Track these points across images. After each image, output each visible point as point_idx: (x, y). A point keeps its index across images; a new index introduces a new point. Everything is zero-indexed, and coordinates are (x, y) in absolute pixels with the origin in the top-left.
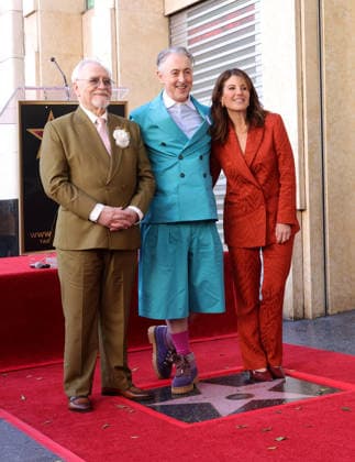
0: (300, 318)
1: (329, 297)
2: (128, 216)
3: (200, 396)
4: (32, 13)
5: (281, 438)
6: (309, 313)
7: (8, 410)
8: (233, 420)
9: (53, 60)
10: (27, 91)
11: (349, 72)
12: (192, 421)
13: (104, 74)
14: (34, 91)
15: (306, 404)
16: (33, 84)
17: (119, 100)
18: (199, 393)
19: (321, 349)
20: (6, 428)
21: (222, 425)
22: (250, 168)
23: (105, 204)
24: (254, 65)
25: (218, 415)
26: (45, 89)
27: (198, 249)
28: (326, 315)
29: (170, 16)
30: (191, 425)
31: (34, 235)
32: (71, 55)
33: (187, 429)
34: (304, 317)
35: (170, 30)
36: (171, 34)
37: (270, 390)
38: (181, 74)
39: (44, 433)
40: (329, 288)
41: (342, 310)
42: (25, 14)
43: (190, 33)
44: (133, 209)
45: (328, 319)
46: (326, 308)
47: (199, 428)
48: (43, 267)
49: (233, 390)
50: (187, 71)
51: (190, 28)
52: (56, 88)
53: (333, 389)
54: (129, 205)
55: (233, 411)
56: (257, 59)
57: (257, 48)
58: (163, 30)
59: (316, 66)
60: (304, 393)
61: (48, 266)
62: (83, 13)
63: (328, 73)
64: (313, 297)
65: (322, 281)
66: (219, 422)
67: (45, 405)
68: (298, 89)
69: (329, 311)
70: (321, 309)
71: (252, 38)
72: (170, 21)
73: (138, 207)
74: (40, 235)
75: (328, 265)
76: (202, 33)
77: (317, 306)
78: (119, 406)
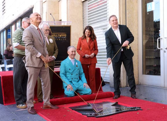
4: (46, 1)
6: (122, 86)
9: (51, 14)
11: (134, 17)
16: (45, 21)
17: (68, 25)
26: (48, 22)
29: (83, 2)
35: (83, 6)
36: (83, 7)
39: (47, 117)
42: (43, 2)
43: (88, 6)
45: (127, 88)
51: (89, 5)
52: (51, 22)
57: (108, 10)
58: (81, 6)
59: (124, 15)
62: (59, 2)
63: (128, 17)
64: (123, 81)
65: (126, 76)
71: (106, 8)
72: (83, 3)
76: (92, 6)
77: (124, 84)
78: (68, 111)
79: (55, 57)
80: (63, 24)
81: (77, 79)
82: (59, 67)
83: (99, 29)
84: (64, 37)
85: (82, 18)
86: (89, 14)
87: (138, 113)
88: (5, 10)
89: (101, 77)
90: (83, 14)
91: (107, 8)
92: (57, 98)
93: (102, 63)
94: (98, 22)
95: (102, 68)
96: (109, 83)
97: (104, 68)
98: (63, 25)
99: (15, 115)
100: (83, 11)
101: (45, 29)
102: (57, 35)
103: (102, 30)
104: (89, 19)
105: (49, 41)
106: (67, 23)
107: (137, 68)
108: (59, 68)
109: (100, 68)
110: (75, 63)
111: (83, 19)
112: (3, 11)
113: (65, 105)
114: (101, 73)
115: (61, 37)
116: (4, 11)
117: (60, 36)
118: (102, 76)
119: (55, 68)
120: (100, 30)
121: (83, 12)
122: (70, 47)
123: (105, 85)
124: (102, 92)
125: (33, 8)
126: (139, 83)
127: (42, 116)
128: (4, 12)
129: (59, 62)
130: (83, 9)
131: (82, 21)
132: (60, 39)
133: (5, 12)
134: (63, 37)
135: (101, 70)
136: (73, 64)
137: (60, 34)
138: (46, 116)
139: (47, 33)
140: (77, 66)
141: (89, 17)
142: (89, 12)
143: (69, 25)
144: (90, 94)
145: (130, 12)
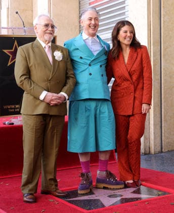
0: (147, 154)
1: (163, 142)
2: (60, 98)
3: (94, 196)
6: (152, 151)
9: (17, 13)
12: (90, 209)
13: (51, 23)
14: (6, 30)
15: (150, 200)
18: (93, 194)
19: (159, 170)
21: (106, 211)
22: (129, 72)
23: (48, 91)
25: (103, 206)
26: (13, 29)
27: (100, 115)
28: (162, 152)
30: (89, 211)
31: (5, 107)
32: (26, 10)
34: (149, 153)
37: (132, 193)
38: (93, 20)
40: (163, 138)
41: (170, 149)
44: (63, 94)
45: (162, 154)
46: (162, 148)
48: (10, 124)
49: (112, 192)
50: (96, 19)
52: (19, 28)
53: (165, 193)
54: (61, 91)
55: (111, 204)
56: (126, 13)
57: (126, 8)
60: (150, 195)
61: (13, 124)
63: (164, 22)
64: (155, 142)
65: (160, 134)
67: (10, 199)
68: (148, 30)
69: (163, 150)
70: (159, 149)
73: (66, 93)
74: (9, 107)
75: (163, 125)
77: (156, 147)
78: (50, 200)
79: (65, 95)
90: (80, 13)
91: (125, 9)
100: (80, 7)
121: (80, 9)
131: (78, 27)
145: (168, 12)
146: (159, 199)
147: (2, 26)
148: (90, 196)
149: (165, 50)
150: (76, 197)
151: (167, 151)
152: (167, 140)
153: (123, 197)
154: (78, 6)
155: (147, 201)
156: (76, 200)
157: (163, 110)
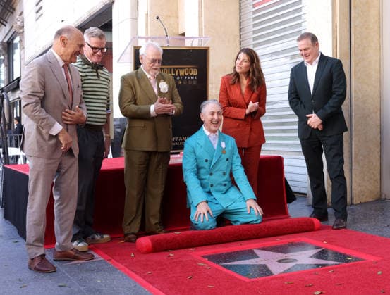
1: (354, 191)
3: (258, 260)
5: (318, 293)
7: (122, 263)
8: (282, 277)
9: (158, 18)
10: (139, 39)
11: (371, 26)
12: (252, 277)
14: (144, 40)
15: (336, 268)
18: (257, 257)
20: (120, 276)
21: (275, 281)
24: (300, 21)
25: (271, 274)
26: (152, 38)
28: (352, 204)
30: (251, 279)
33: (249, 282)
37: (311, 257)
39: (147, 280)
40: (354, 184)
41: (363, 201)
45: (353, 207)
46: (351, 199)
47: (258, 282)
49: (282, 256)
52: (160, 38)
53: (356, 259)
55: (282, 271)
56: (303, 17)
57: (303, 9)
59: (346, 22)
60: (335, 260)
63: (355, 27)
65: (349, 179)
66: (272, 279)
67: (148, 261)
68: (333, 38)
69: (354, 202)
75: (353, 168)
78: (200, 264)
80: (188, 44)
81: (225, 185)
82: (178, 153)
83: (281, 56)
84: (192, 75)
85: (237, 28)
86: (254, 19)
87: (380, 273)
88: (41, 8)
89: (286, 181)
90: (240, 19)
92: (172, 231)
93: (287, 145)
94: (277, 39)
95: (288, 156)
96: (306, 194)
97: (293, 156)
98: (190, 45)
99: (67, 274)
100: (240, 10)
101: (151, 57)
102: (175, 72)
103: (288, 60)
104: (255, 32)
105: (159, 89)
106: (200, 41)
107: (378, 157)
108: (179, 156)
109: (282, 156)
110: (220, 144)
111: (240, 30)
112: (37, 12)
113: (192, 249)
114: (286, 169)
115: (184, 77)
116: (41, 12)
117: (182, 74)
118: (287, 176)
119: (171, 156)
120: (284, 60)
121: (240, 13)
122: (206, 102)
123: (295, 199)
124: (288, 217)
125: (113, 2)
126: (383, 197)
127: (134, 278)
128: (39, 14)
129: (178, 141)
130: (240, 6)
131: (238, 37)
132: (182, 80)
133: (42, 15)
134: (187, 76)
135: (285, 162)
136: (215, 146)
137: (181, 68)
138: (144, 278)
139: (154, 67)
140: (224, 151)
141: (254, 25)
142: (254, 12)
143: (204, 45)
144: (258, 222)
146: (349, 266)
147: (139, 35)
148: (253, 260)
149: (357, 65)
150: (234, 261)
151: (359, 202)
152: (359, 189)
153: (298, 263)
154: (238, 10)
155: (332, 269)
156: (234, 265)
157: (353, 146)
